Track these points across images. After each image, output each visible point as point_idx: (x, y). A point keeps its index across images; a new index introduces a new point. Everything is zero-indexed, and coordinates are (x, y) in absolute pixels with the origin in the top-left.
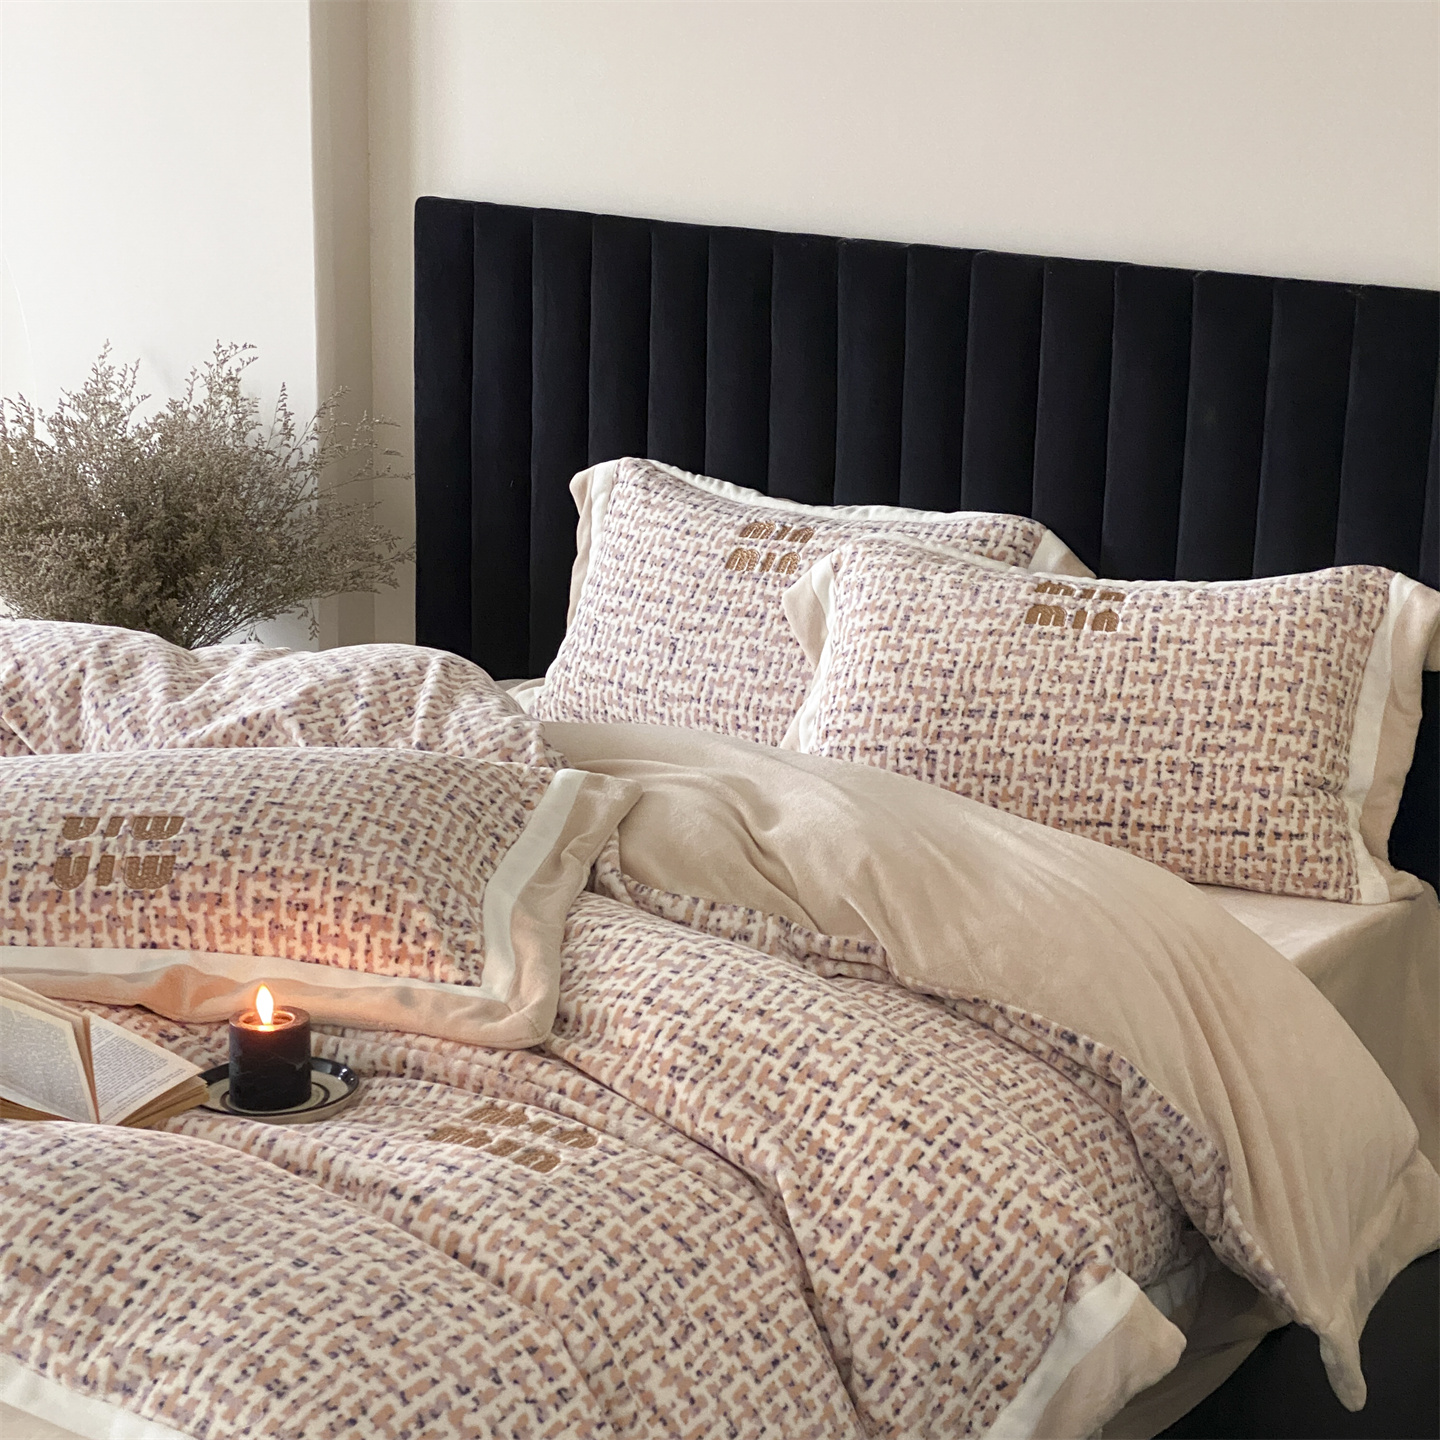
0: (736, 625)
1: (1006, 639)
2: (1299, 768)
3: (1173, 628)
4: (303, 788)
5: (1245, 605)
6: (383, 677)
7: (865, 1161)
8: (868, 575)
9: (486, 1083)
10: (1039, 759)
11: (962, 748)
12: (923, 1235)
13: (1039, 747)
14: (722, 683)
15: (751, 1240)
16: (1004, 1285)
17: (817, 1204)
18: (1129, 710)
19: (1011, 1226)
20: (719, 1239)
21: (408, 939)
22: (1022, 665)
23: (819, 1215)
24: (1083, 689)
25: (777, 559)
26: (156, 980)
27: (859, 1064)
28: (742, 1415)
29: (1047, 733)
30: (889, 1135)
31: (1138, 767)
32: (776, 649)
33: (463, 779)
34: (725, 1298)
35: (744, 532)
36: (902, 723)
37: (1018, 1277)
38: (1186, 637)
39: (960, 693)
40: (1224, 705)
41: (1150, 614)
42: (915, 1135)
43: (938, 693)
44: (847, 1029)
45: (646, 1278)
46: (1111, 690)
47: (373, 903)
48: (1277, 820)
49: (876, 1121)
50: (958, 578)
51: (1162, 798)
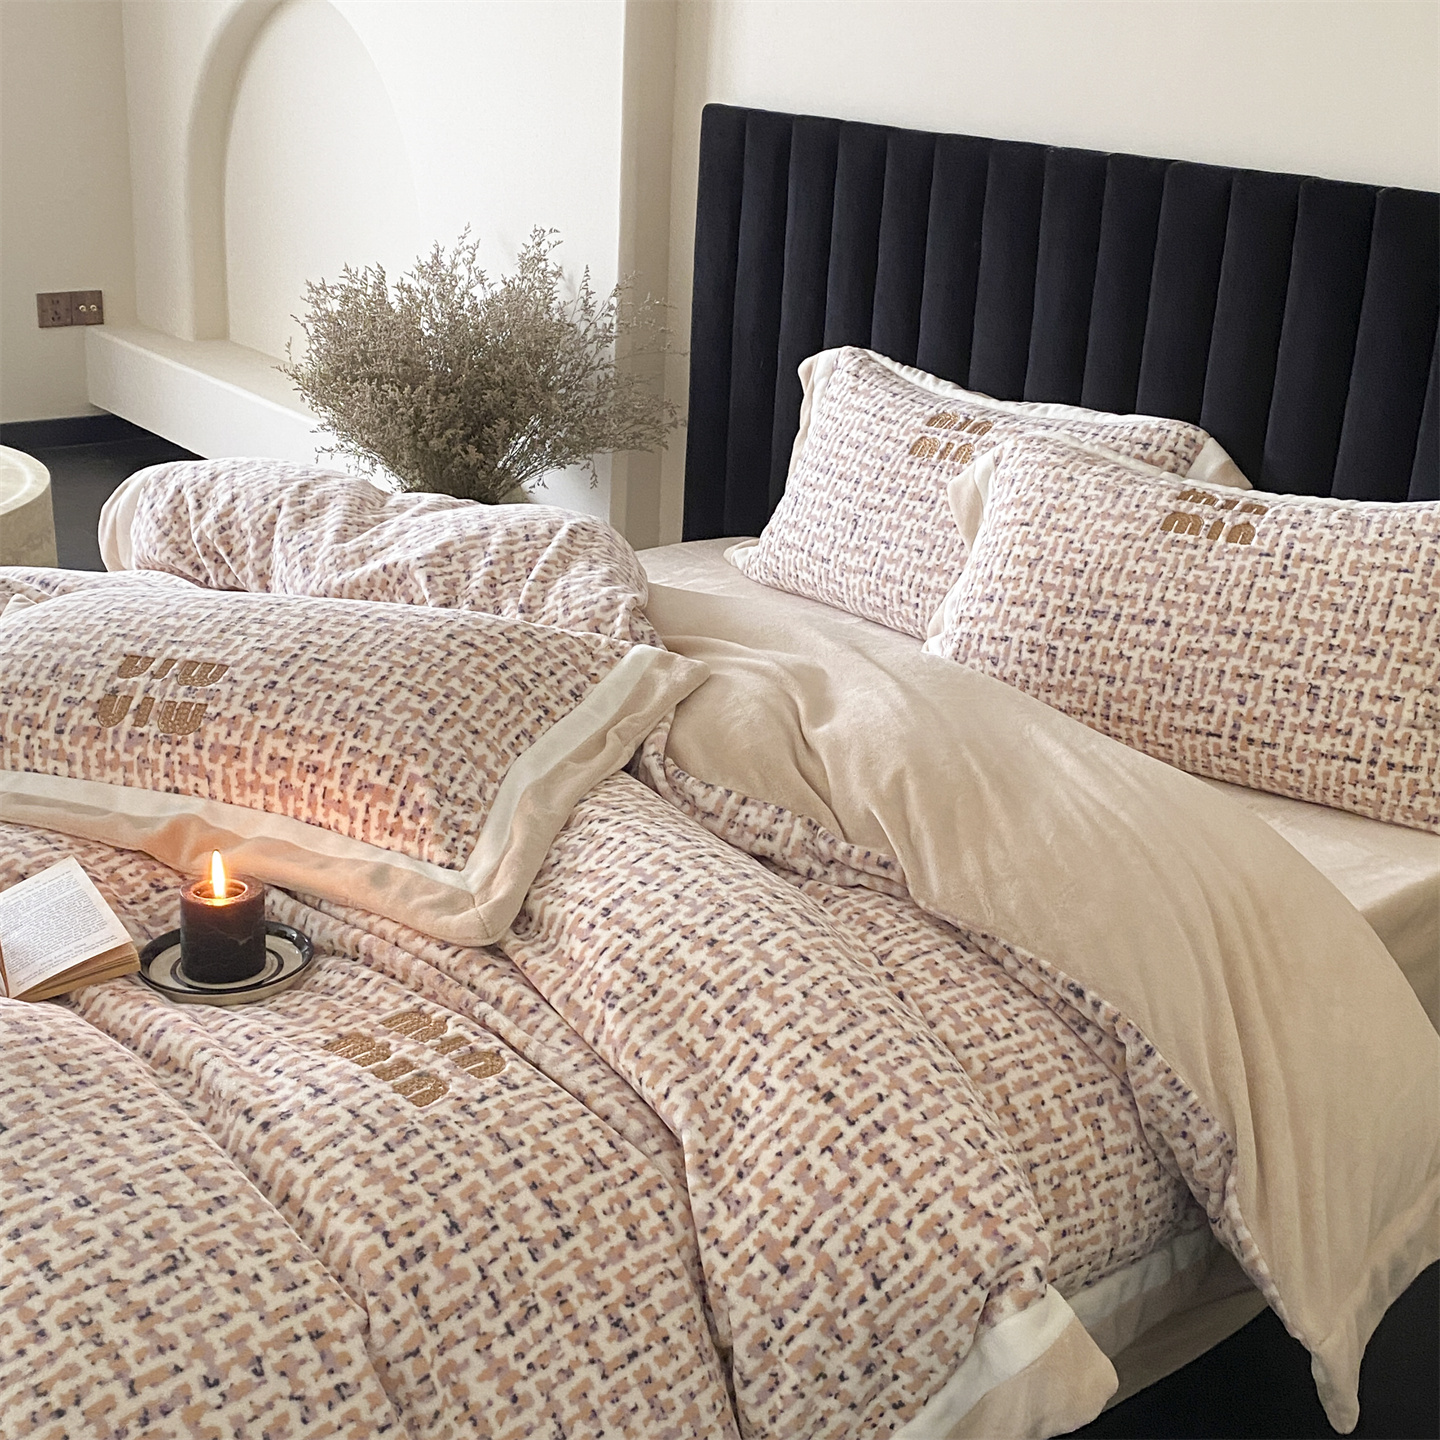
0: (910, 508)
1: (1139, 544)
2: (1421, 701)
3: (1309, 546)
4: (353, 647)
5: (1387, 528)
6: (515, 538)
7: (778, 1133)
8: (1021, 471)
9: (425, 982)
10: (1156, 665)
11: (1082, 647)
12: (825, 1230)
13: (1158, 654)
14: (892, 561)
15: (641, 1205)
16: (907, 1299)
17: (721, 1172)
18: (1252, 625)
19: (925, 1235)
20: (599, 1203)
21: (405, 813)
22: (1150, 571)
23: (720, 1186)
24: (1208, 600)
25: (955, 449)
26: (161, 827)
27: (797, 1018)
28: (577, 1417)
29: (1167, 641)
30: (810, 1107)
31: (1254, 682)
32: (941, 533)
33: (526, 650)
34: (586, 1275)
35: (931, 422)
36: (1029, 618)
37: (925, 1294)
38: (1320, 557)
39: (1087, 593)
40: (1350, 629)
41: (1287, 530)
42: (837, 1111)
43: (1066, 591)
44: (798, 973)
45: (491, 1249)
46: (1236, 604)
47: (379, 773)
48: (1392, 751)
49: (799, 1087)
50: (1104, 480)
51: (1274, 716)
